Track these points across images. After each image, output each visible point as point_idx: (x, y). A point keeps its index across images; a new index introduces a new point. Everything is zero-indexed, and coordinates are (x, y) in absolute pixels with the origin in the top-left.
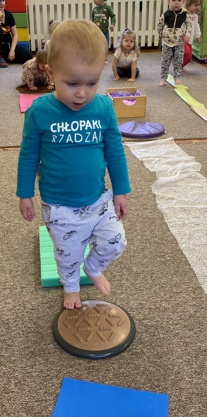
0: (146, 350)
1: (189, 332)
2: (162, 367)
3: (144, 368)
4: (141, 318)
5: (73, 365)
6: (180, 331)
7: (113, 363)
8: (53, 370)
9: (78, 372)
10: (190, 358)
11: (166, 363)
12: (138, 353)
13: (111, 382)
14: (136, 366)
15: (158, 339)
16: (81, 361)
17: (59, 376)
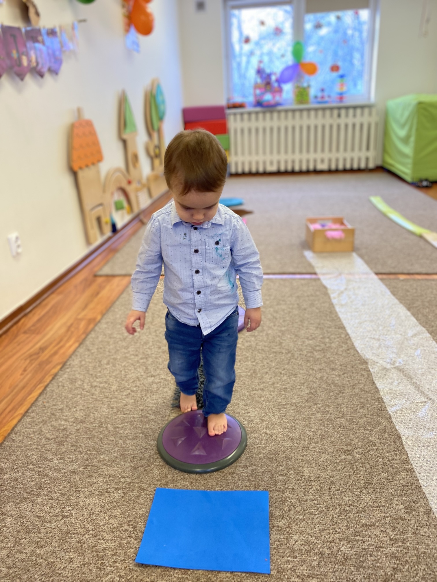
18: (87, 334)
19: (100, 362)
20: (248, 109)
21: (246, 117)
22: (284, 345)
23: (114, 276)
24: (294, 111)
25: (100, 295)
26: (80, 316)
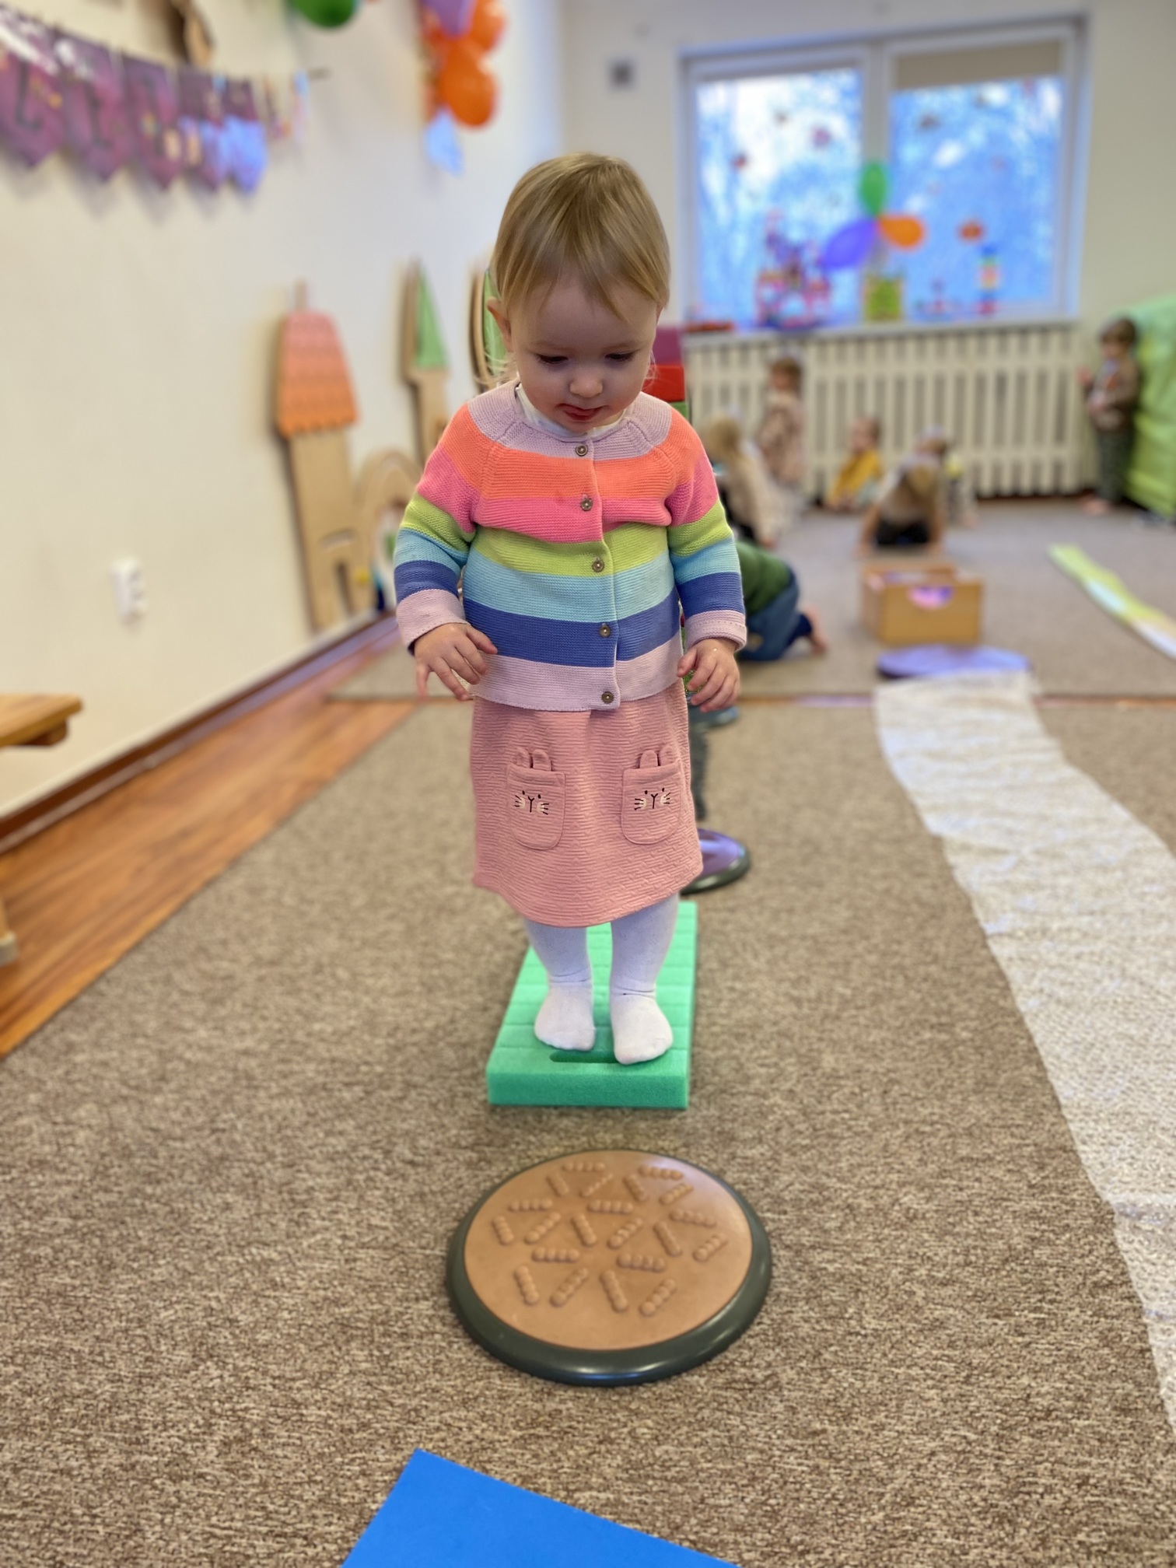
0: (791, 1374)
1: (990, 1321)
2: (839, 1461)
3: (762, 1452)
4: (804, 1240)
5: (476, 1399)
6: (951, 1311)
7: (636, 1413)
8: (392, 1404)
9: (483, 1431)
10: (972, 1436)
11: (863, 1445)
12: (755, 1384)
13: (603, 1496)
14: (731, 1439)
15: (851, 1334)
16: (514, 1385)
17: (405, 1436)
20: (743, 335)
23: (373, 700)
24: (860, 340)
25: (335, 737)
26: (283, 775)
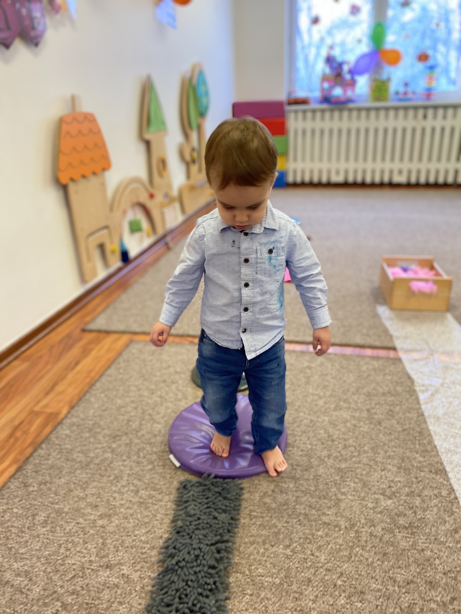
18: (36, 446)
19: (34, 516)
20: (314, 106)
21: (309, 115)
22: (343, 505)
23: (108, 333)
24: (368, 110)
25: (79, 367)
26: (37, 409)
